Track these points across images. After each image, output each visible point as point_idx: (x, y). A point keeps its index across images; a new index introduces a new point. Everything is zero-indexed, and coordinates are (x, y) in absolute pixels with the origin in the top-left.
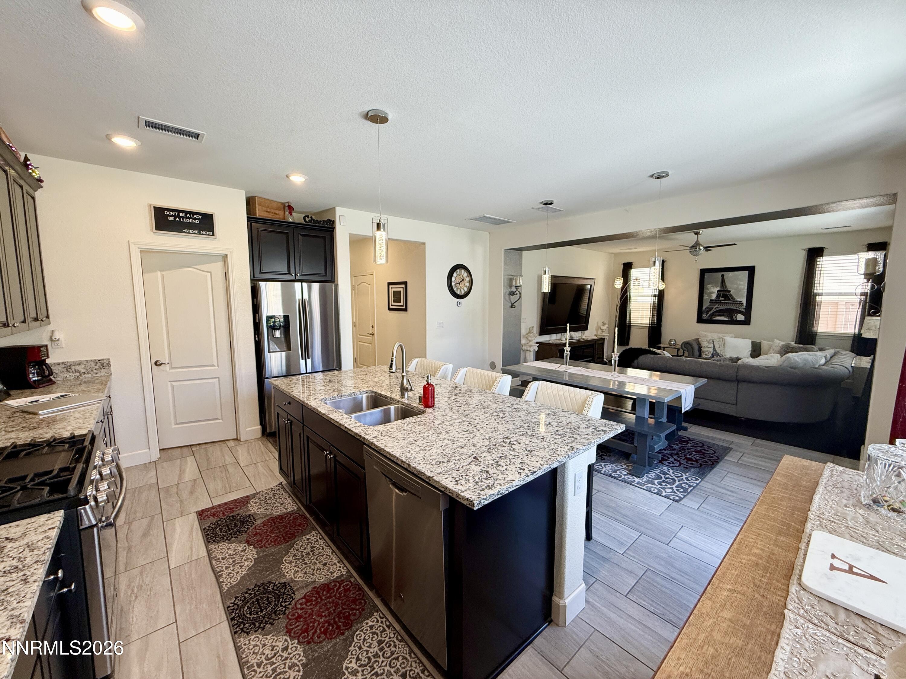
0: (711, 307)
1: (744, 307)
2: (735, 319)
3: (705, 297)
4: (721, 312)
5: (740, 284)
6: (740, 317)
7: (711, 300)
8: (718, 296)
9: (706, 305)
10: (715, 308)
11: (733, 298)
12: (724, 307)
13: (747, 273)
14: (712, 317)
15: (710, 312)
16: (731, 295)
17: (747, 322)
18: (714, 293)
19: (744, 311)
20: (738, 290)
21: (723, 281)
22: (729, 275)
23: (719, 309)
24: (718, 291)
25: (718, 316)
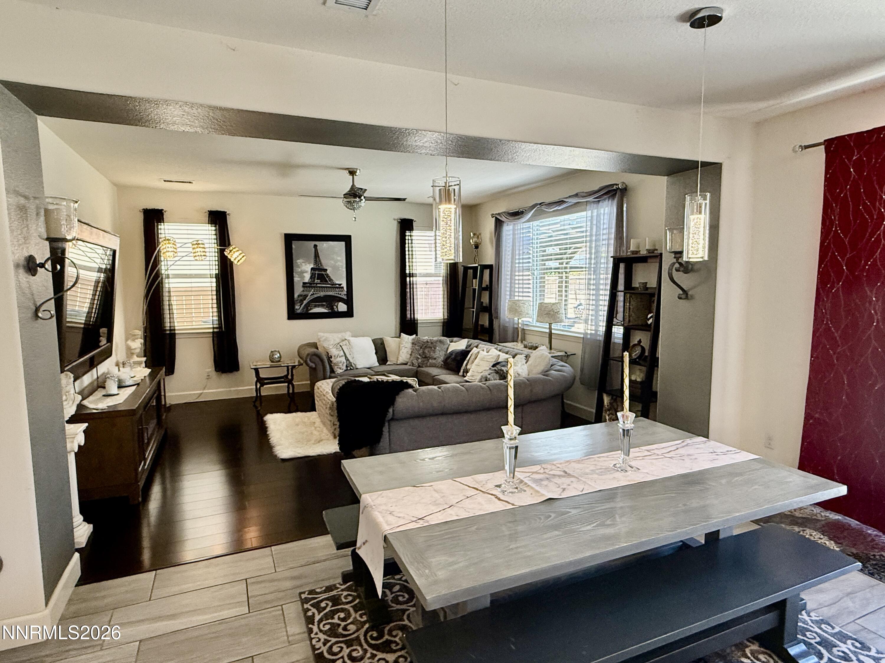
0: (305, 293)
1: (345, 293)
2: (336, 310)
3: (296, 279)
4: (318, 301)
5: (338, 261)
6: (342, 307)
7: (304, 283)
8: (312, 277)
9: (298, 290)
10: (311, 294)
11: (331, 280)
12: (322, 294)
13: (343, 244)
14: (308, 310)
15: (305, 302)
16: (328, 275)
17: (349, 314)
18: (306, 272)
19: (345, 297)
20: (336, 268)
21: (317, 255)
22: (323, 246)
23: (316, 296)
24: (312, 269)
25: (316, 306)
